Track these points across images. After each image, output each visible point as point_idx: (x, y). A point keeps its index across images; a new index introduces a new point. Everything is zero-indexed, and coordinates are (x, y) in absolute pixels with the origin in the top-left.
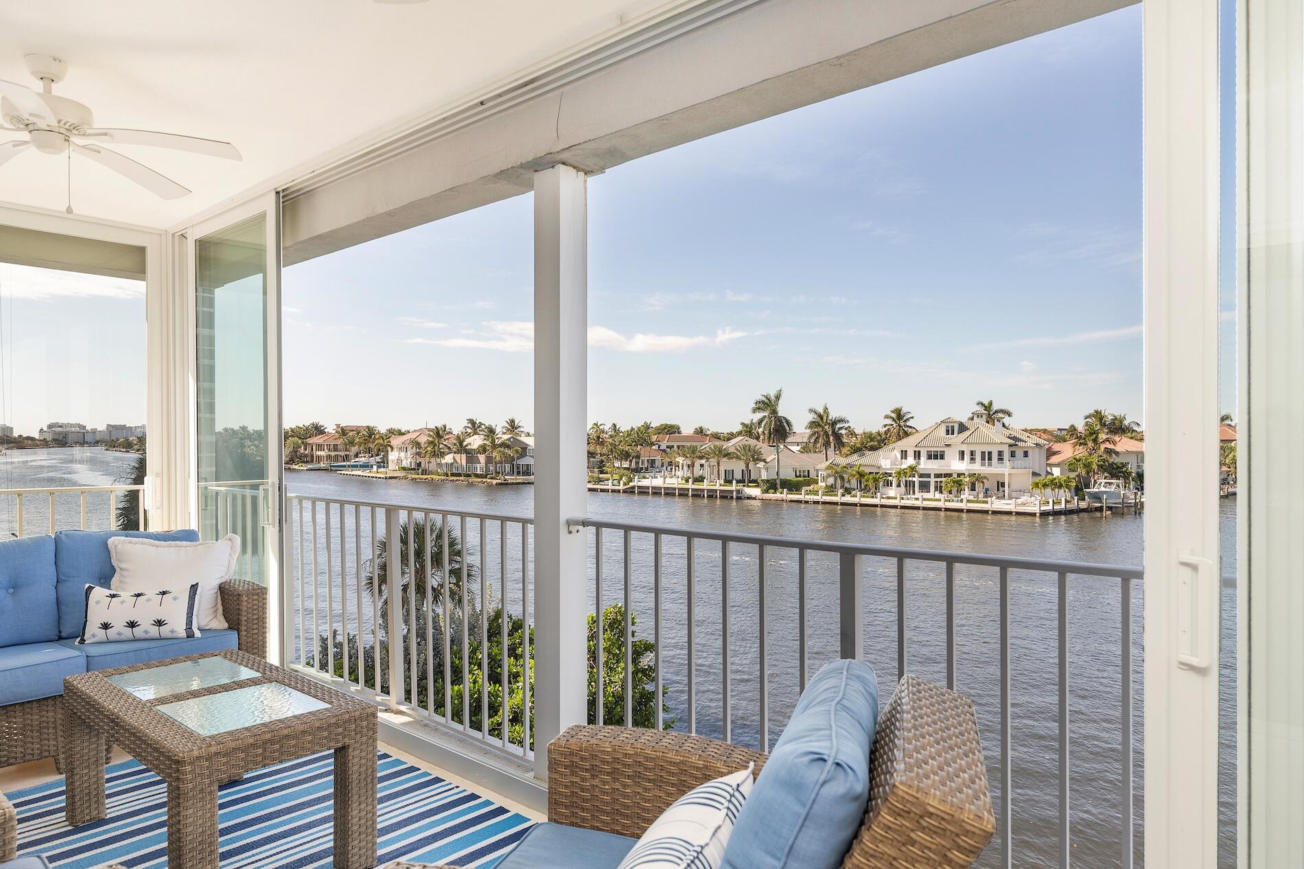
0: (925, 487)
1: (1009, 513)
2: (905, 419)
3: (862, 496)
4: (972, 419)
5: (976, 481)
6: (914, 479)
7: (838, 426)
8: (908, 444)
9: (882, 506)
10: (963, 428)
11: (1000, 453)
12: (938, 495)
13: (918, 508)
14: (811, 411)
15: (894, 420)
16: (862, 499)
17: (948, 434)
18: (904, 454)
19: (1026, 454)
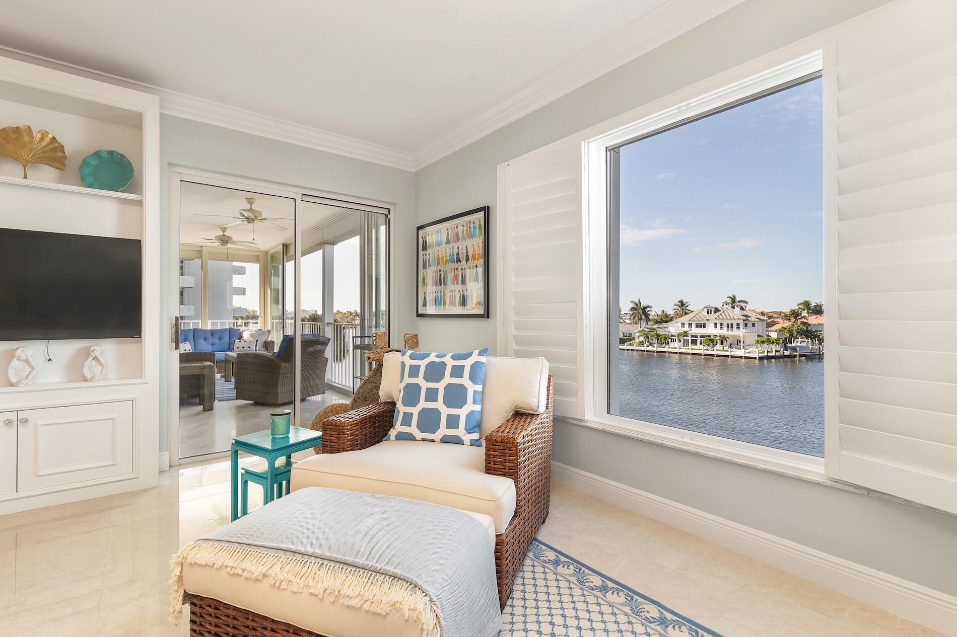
0: (694, 342)
1: (741, 357)
2: (686, 306)
3: (658, 347)
4: (723, 306)
5: (723, 339)
6: (687, 338)
7: (648, 309)
8: (686, 319)
9: (669, 352)
10: (717, 310)
11: (738, 325)
12: (702, 347)
13: (689, 354)
14: (632, 302)
15: (679, 306)
16: (658, 348)
17: (708, 313)
18: (683, 324)
19: (754, 325)
